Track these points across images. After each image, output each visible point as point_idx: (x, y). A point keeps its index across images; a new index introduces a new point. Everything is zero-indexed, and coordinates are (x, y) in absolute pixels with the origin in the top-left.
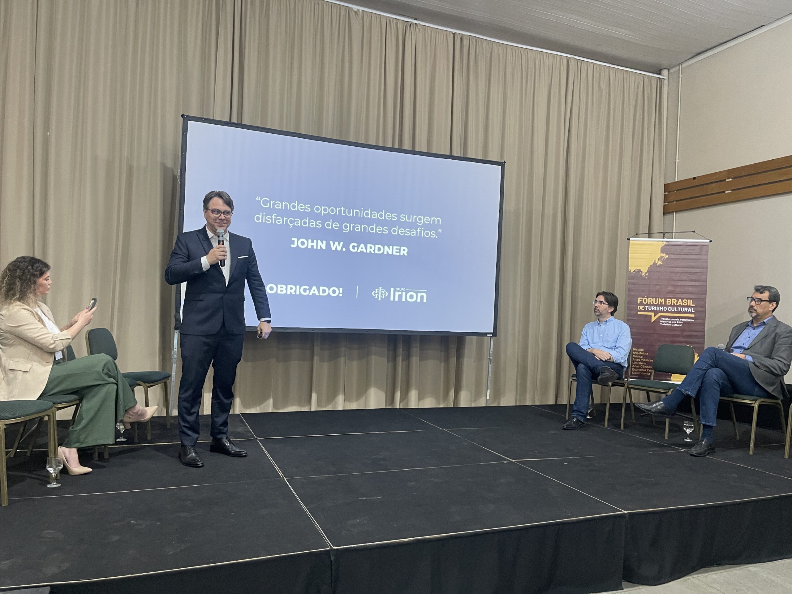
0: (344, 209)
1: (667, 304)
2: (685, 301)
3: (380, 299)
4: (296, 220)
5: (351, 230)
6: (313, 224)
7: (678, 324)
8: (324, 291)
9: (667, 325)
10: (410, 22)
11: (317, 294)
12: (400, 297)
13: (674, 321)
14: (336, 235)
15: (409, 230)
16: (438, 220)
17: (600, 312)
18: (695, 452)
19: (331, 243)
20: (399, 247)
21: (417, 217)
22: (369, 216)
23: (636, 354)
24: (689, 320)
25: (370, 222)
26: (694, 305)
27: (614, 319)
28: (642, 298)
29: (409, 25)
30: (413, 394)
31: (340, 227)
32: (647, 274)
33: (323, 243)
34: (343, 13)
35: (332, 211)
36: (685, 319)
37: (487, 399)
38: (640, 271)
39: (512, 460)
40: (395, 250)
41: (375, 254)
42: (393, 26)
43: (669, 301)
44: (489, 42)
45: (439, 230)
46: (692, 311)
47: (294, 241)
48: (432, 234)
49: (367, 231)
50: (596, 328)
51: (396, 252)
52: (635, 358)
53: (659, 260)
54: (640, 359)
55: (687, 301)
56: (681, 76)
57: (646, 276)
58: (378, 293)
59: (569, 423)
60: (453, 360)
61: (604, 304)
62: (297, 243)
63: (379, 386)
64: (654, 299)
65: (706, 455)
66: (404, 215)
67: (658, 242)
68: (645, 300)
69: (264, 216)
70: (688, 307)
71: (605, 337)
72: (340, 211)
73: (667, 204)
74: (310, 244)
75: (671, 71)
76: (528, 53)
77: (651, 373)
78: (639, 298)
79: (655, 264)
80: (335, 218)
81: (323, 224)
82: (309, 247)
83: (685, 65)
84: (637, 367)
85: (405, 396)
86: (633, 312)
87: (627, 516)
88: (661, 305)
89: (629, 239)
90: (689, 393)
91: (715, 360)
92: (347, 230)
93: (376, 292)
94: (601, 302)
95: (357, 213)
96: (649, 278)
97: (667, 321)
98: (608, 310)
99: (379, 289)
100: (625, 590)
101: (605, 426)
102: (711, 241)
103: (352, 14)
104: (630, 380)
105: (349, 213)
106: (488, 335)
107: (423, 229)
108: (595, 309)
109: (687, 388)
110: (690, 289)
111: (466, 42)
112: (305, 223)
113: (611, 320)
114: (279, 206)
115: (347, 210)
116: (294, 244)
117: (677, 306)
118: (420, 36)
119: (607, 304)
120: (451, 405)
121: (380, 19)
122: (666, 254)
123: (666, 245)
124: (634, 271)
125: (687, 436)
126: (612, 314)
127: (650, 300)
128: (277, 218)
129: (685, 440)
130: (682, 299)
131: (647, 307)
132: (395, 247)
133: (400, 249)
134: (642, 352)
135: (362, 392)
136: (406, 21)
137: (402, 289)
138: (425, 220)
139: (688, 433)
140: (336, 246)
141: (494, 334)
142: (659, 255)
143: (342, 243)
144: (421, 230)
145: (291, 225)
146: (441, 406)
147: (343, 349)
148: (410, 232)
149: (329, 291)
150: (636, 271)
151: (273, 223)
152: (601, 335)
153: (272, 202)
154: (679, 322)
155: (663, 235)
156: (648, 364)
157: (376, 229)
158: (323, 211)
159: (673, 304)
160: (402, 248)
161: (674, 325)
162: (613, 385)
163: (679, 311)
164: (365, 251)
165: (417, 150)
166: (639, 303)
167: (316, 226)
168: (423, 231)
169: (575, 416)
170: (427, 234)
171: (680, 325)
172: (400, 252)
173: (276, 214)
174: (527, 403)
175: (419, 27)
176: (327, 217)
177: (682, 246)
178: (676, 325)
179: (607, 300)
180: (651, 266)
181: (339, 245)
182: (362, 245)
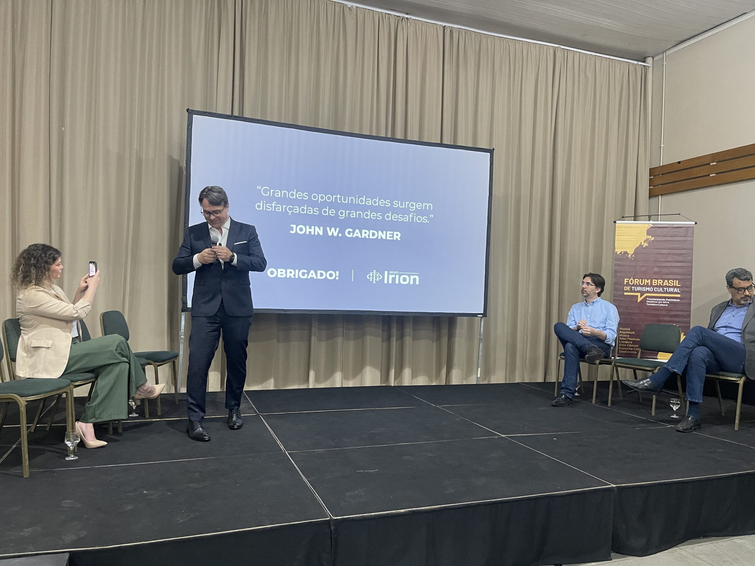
0: (340, 196)
1: (653, 284)
2: (671, 282)
3: (374, 282)
4: (294, 207)
5: (347, 216)
6: (311, 211)
7: (664, 304)
8: (322, 275)
9: (653, 305)
10: (402, 16)
11: (315, 278)
12: (394, 279)
13: (660, 301)
14: (332, 222)
15: (402, 216)
16: (430, 206)
17: (587, 293)
18: (681, 428)
19: (328, 229)
20: (392, 233)
21: (409, 203)
22: (364, 203)
23: (622, 334)
24: (675, 300)
25: (364, 208)
26: (680, 286)
27: (601, 299)
28: (628, 279)
29: (401, 19)
30: (407, 372)
31: (337, 213)
32: (633, 256)
33: (320, 229)
34: (337, 9)
35: (329, 198)
36: (671, 299)
37: (478, 377)
38: (626, 253)
39: (503, 436)
40: (388, 235)
41: (369, 239)
42: (386, 21)
43: (655, 281)
44: (478, 33)
45: (431, 215)
46: (678, 292)
47: (293, 227)
48: (424, 220)
49: (362, 217)
50: (583, 309)
51: (390, 237)
52: (622, 337)
53: (645, 242)
54: (627, 338)
55: (673, 281)
56: (665, 63)
57: (633, 257)
58: (373, 276)
59: (558, 400)
60: (445, 340)
61: (591, 285)
62: (295, 229)
63: (374, 366)
64: (640, 280)
65: (693, 431)
66: (397, 202)
67: (644, 225)
68: (632, 281)
69: (265, 204)
70: (673, 287)
71: (592, 317)
72: (336, 198)
73: (652, 187)
74: (308, 230)
75: (655, 59)
76: (515, 44)
77: (638, 351)
78: (625, 279)
79: (641, 245)
80: (332, 205)
81: (320, 211)
82: (307, 233)
83: (668, 53)
84: (624, 345)
85: (399, 374)
86: (620, 293)
87: (616, 489)
88: (647, 286)
89: (615, 222)
90: (676, 371)
91: (701, 338)
92: (343, 217)
93: (371, 276)
94: (588, 283)
95: (352, 200)
96: (635, 260)
97: (653, 301)
98: (595, 291)
99: (374, 272)
100: (613, 560)
101: (593, 403)
102: (696, 223)
103: (347, 11)
104: (617, 358)
105: (345, 200)
106: (478, 316)
107: (415, 214)
108: (582, 290)
109: (674, 366)
110: (676, 270)
111: (455, 35)
112: (303, 210)
113: (598, 300)
114: (278, 194)
115: (343, 197)
116: (293, 230)
117: (663, 287)
118: (411, 30)
119: (594, 285)
120: (443, 383)
121: (373, 14)
122: (652, 236)
123: (651, 227)
124: (621, 253)
125: (673, 412)
126: (599, 294)
127: (637, 281)
128: (277, 206)
129: (671, 416)
130: (668, 280)
131: (633, 287)
132: (388, 233)
133: (393, 234)
134: (629, 331)
135: (358, 370)
136: (398, 16)
137: (395, 272)
138: (417, 206)
139: (675, 409)
140: (333, 232)
141: (484, 315)
142: (645, 237)
143: (338, 229)
144: (413, 215)
145: (290, 212)
146: (434, 384)
147: (340, 330)
148: (403, 217)
149: (326, 275)
150: (623, 253)
151: (273, 210)
152: (589, 316)
153: (272, 191)
154: (665, 302)
155: (649, 218)
156: (634, 342)
157: (371, 215)
158: (320, 199)
159: (659, 285)
160: (395, 233)
161: (660, 305)
162: (600, 364)
163: (665, 291)
164: (360, 237)
165: (409, 139)
166: (625, 284)
167: (313, 212)
168: (415, 217)
169: (564, 393)
170: (419, 219)
171: (666, 305)
172: (393, 237)
173: (275, 202)
174: (517, 380)
175: (410, 21)
176: (324, 204)
177: (668, 229)
178: (662, 305)
179: (594, 281)
180: (637, 247)
181: (335, 231)
182: (357, 231)
